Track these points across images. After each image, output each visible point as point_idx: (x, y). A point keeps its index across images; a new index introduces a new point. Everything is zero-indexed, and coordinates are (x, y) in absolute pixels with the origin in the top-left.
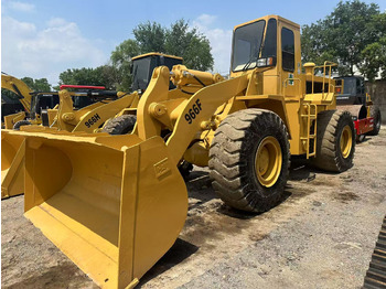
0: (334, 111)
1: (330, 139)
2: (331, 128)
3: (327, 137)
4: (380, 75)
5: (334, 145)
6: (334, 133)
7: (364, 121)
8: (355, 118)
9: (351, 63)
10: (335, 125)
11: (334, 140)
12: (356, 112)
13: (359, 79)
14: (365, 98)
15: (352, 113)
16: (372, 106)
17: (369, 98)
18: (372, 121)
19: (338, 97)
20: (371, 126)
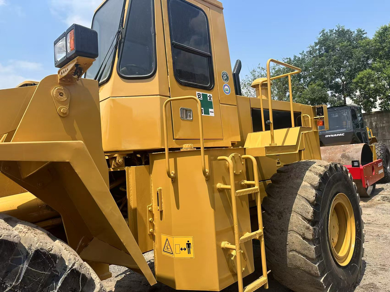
0: (307, 165)
1: (303, 232)
2: (303, 205)
3: (297, 226)
4: (379, 105)
5: (315, 245)
6: (310, 218)
7: (370, 166)
8: (356, 164)
9: (344, 94)
10: (310, 198)
11: (311, 234)
12: (357, 154)
13: (354, 108)
14: (365, 133)
15: (351, 157)
16: (377, 144)
17: (371, 133)
18: (380, 164)
19: (328, 135)
20: (381, 171)
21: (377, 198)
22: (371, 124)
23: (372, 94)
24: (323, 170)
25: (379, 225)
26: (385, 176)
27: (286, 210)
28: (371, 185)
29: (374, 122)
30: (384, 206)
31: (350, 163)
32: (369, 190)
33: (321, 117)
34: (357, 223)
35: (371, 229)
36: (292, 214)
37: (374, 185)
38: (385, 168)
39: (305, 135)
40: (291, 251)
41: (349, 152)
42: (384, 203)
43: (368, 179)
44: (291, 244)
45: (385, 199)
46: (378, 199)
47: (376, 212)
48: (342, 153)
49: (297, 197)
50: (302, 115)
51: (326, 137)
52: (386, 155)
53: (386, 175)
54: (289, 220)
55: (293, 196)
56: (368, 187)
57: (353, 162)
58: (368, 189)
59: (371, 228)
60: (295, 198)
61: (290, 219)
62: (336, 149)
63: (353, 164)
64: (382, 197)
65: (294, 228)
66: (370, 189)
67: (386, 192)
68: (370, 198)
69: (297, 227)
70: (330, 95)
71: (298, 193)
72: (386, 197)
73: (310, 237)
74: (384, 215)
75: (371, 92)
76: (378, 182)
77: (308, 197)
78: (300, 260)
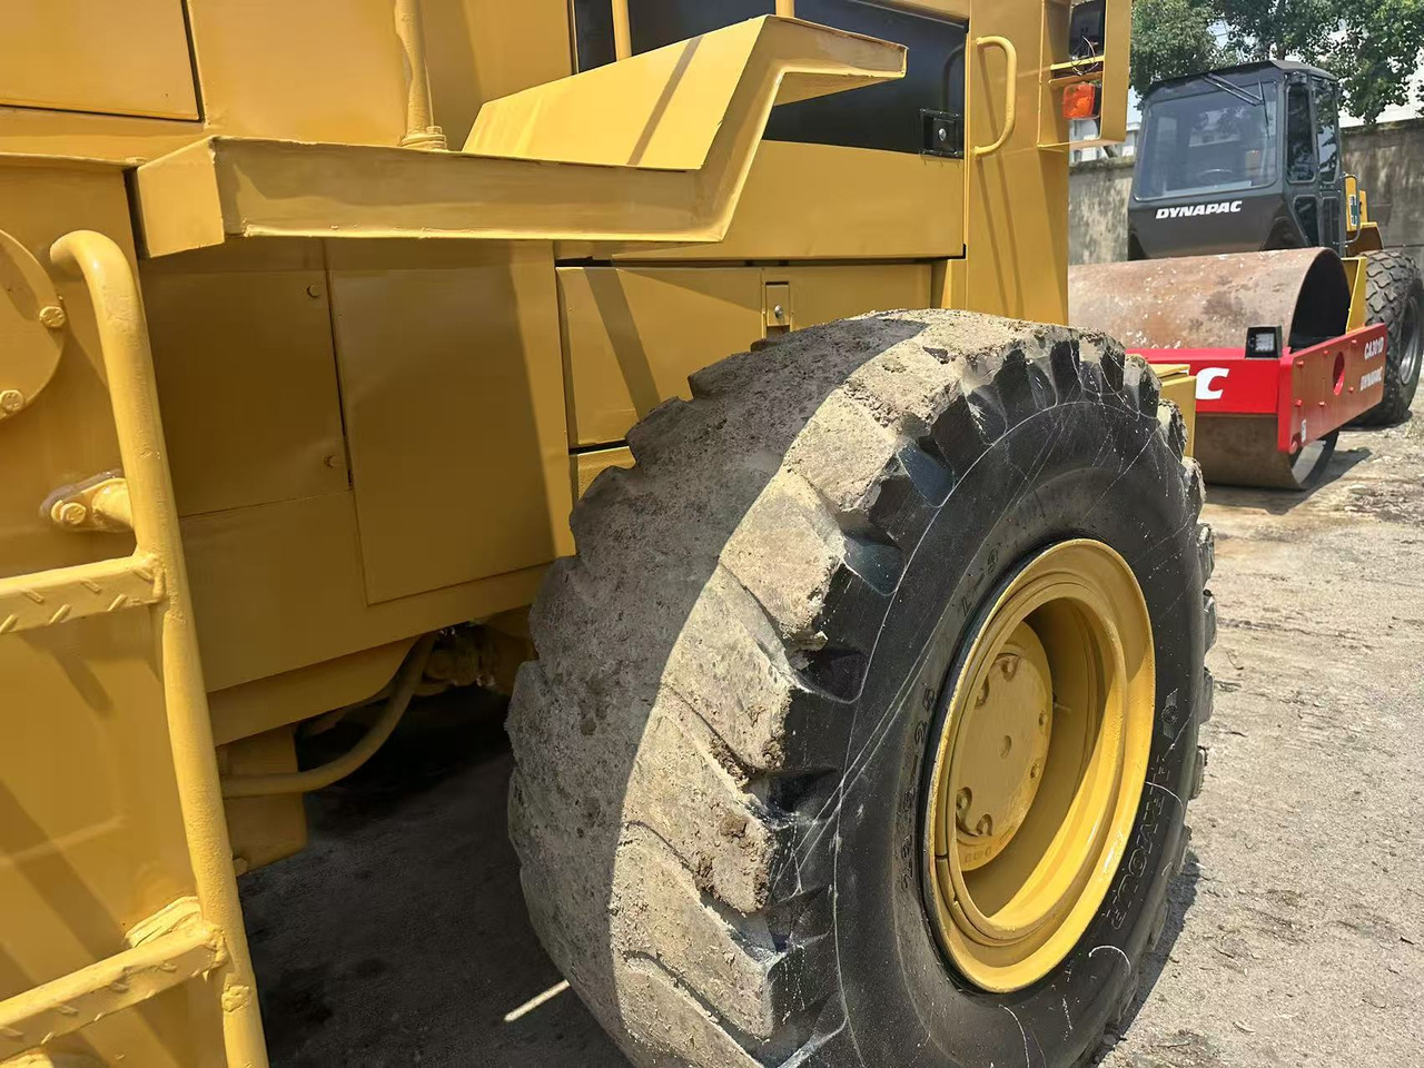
1: (708, 849)
2: (733, 648)
3: (674, 799)
4: (1417, 92)
5: (780, 947)
6: (759, 761)
7: (1325, 356)
8: (1265, 343)
9: (1279, 41)
10: (788, 601)
11: (750, 880)
12: (1280, 296)
13: (1304, 80)
14: (1336, 208)
15: (1248, 309)
16: (1379, 257)
17: (1364, 209)
18: (1375, 348)
19: (1168, 207)
20: (1375, 377)
21: (1332, 496)
22: (1371, 173)
23: (1400, 35)
24: (940, 389)
25: (1314, 640)
26: (1386, 399)
27: (628, 678)
28: (1322, 439)
29: (1383, 167)
30: (1356, 540)
31: (1239, 340)
32: (1307, 460)
33: (1092, 60)
34: (1171, 702)
35: (1272, 660)
36: (655, 711)
37: (1331, 438)
38: (1392, 364)
39: (981, 172)
40: (631, 954)
41: (1244, 286)
42: (1358, 522)
43: (1307, 410)
44: (633, 915)
45: (1367, 500)
46: (1334, 499)
47: (1315, 564)
48: (1211, 292)
49: (708, 585)
50: (974, 40)
51: (1159, 216)
52: (1408, 305)
53: (1390, 392)
54: (632, 748)
55: (688, 575)
56: (1300, 450)
57: (1253, 333)
58: (1302, 456)
59: (1271, 654)
60: (696, 589)
61: (640, 738)
62: (1191, 272)
63: (1254, 343)
64: (1353, 491)
65: (657, 813)
66: (1311, 453)
67: (1377, 467)
68: (1299, 496)
69: (674, 811)
70: (1222, 42)
71: (724, 555)
72: (1373, 495)
73: (745, 897)
74: (1348, 586)
75: (1396, 25)
76: (1352, 426)
77: (773, 593)
78: (683, 1019)
